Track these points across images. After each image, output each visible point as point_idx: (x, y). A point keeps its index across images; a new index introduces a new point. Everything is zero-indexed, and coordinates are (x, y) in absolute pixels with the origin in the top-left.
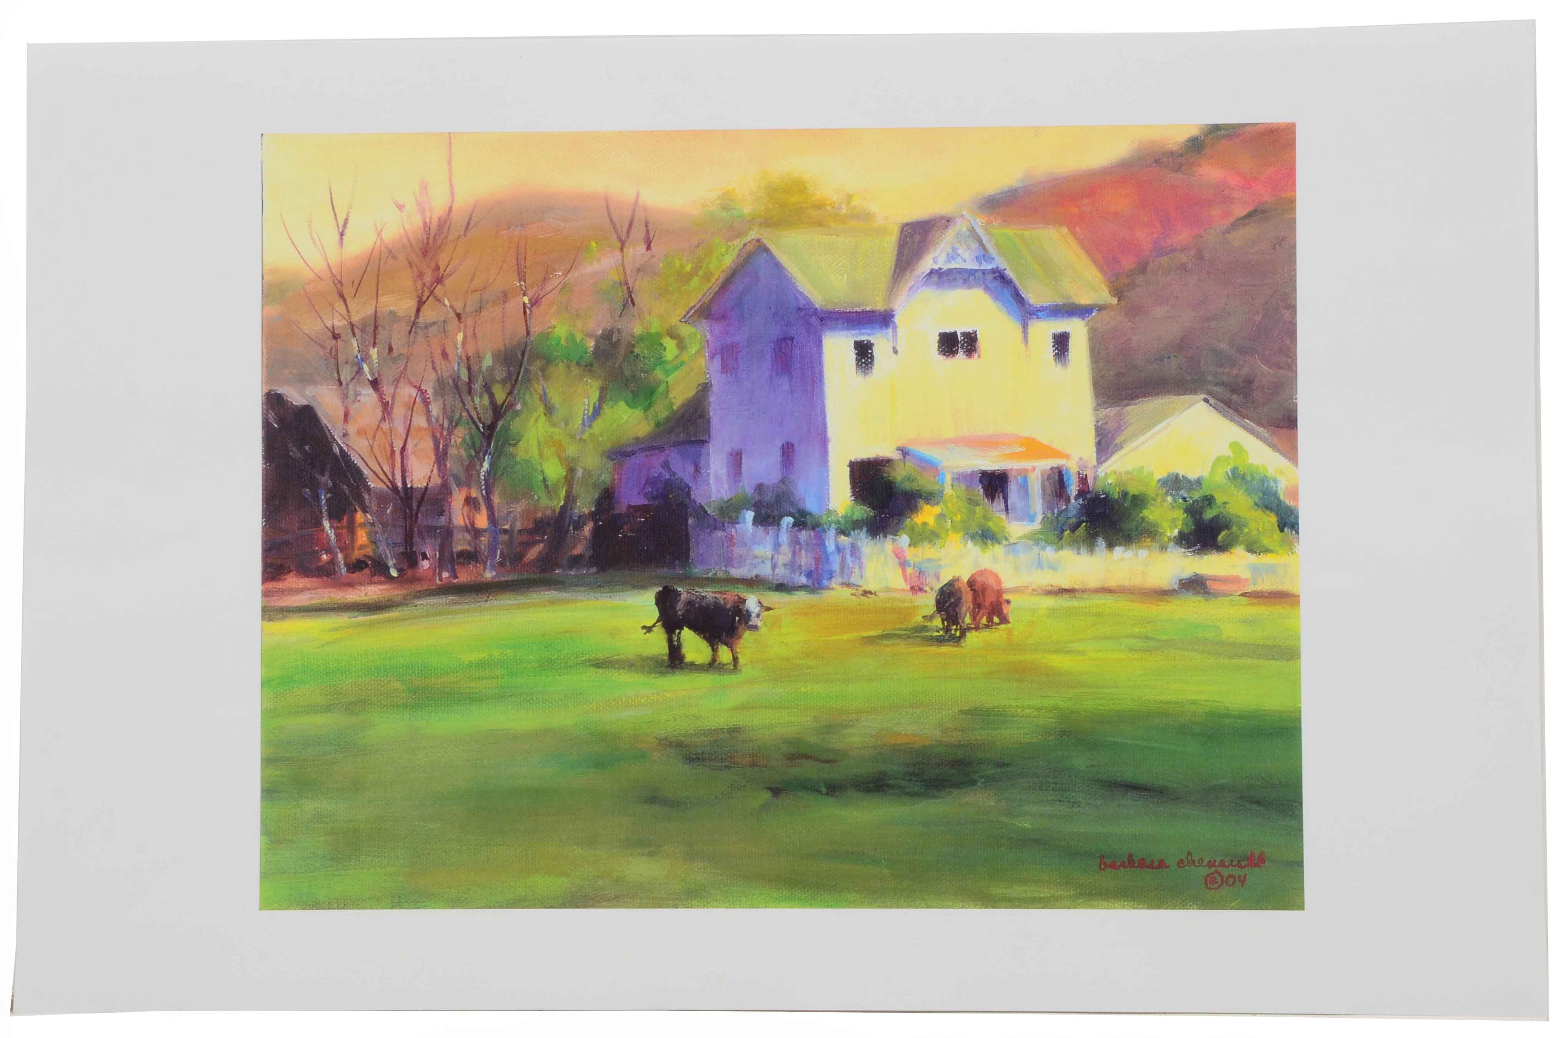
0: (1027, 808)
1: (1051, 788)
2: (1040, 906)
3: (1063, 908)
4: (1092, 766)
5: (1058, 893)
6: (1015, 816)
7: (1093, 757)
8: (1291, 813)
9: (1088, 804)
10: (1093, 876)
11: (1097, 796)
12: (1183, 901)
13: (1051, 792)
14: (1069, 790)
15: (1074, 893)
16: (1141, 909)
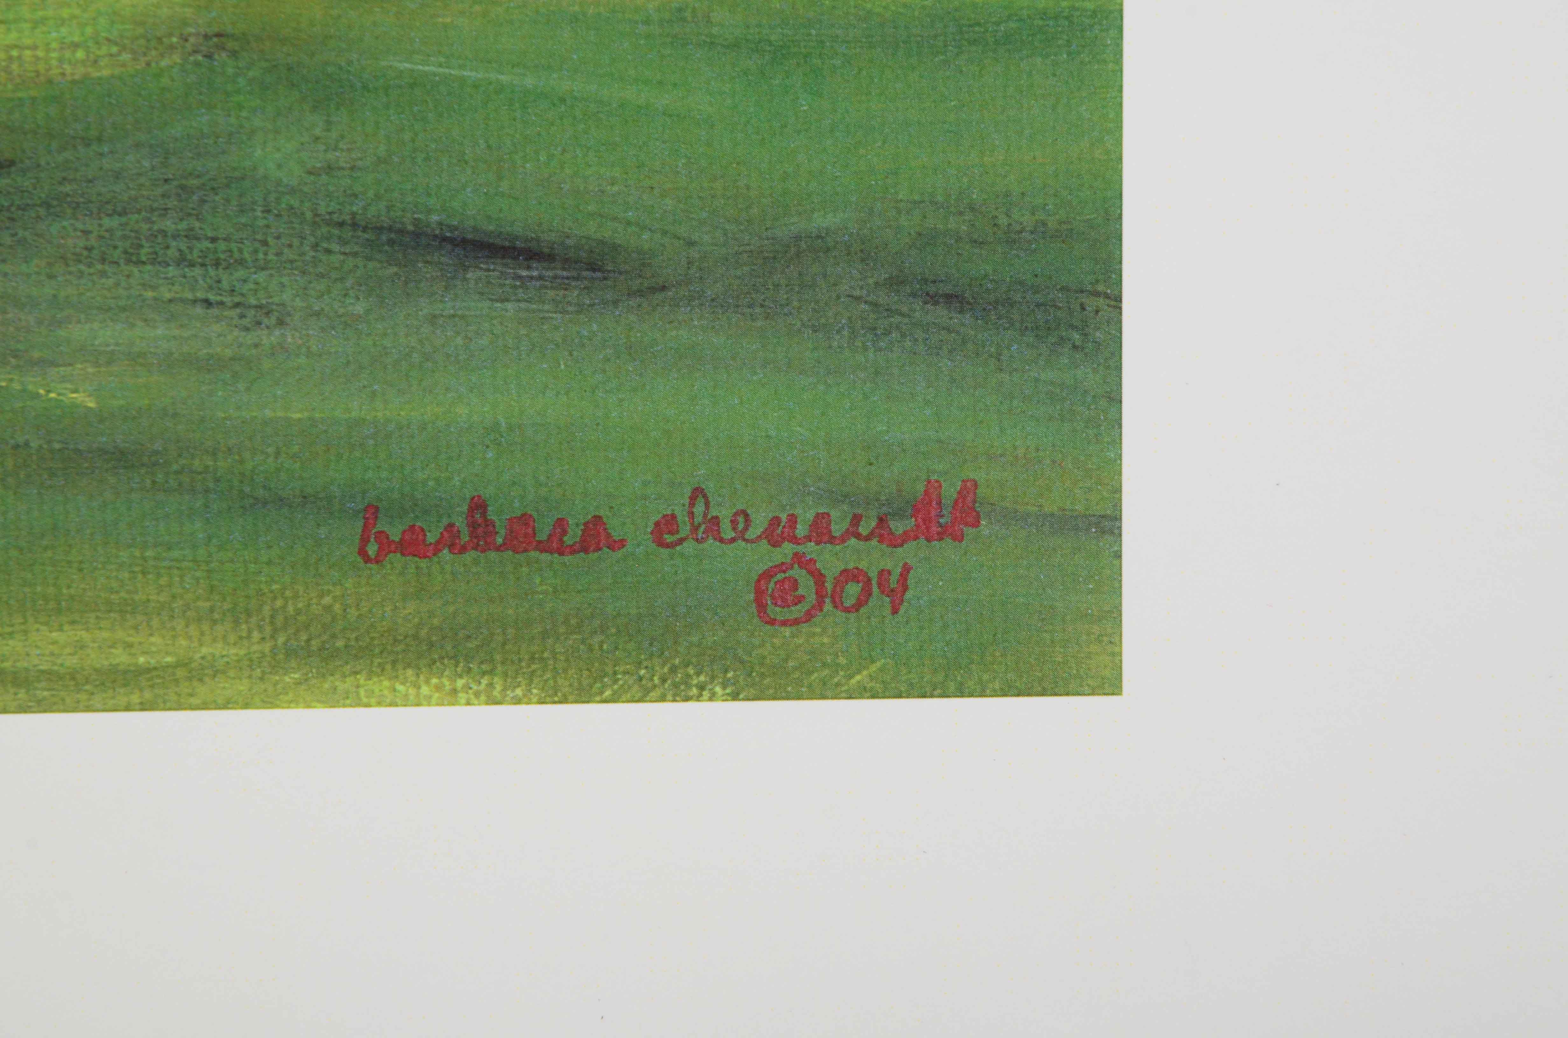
0: (78, 332)
1: (172, 253)
2: (135, 698)
3: (226, 705)
4: (329, 169)
5: (204, 650)
6: (34, 363)
7: (334, 135)
8: (1076, 336)
9: (317, 314)
10: (339, 583)
11: (349, 283)
12: (674, 670)
13: (172, 271)
14: (241, 262)
15: (267, 647)
16: (517, 701)
